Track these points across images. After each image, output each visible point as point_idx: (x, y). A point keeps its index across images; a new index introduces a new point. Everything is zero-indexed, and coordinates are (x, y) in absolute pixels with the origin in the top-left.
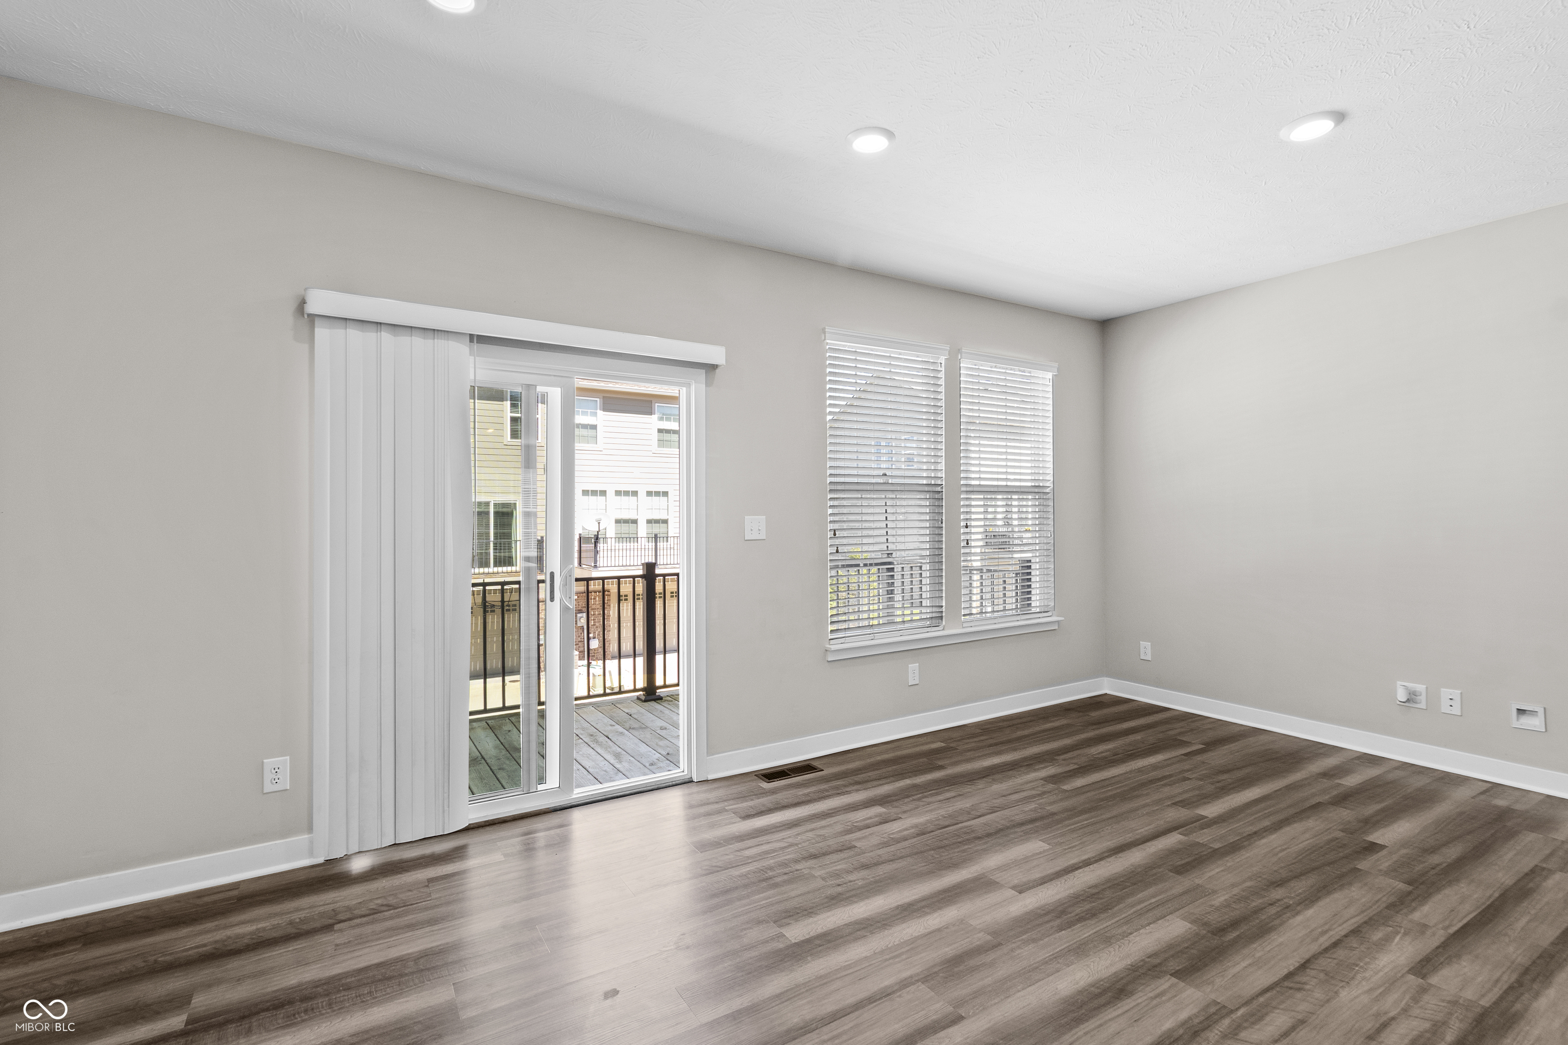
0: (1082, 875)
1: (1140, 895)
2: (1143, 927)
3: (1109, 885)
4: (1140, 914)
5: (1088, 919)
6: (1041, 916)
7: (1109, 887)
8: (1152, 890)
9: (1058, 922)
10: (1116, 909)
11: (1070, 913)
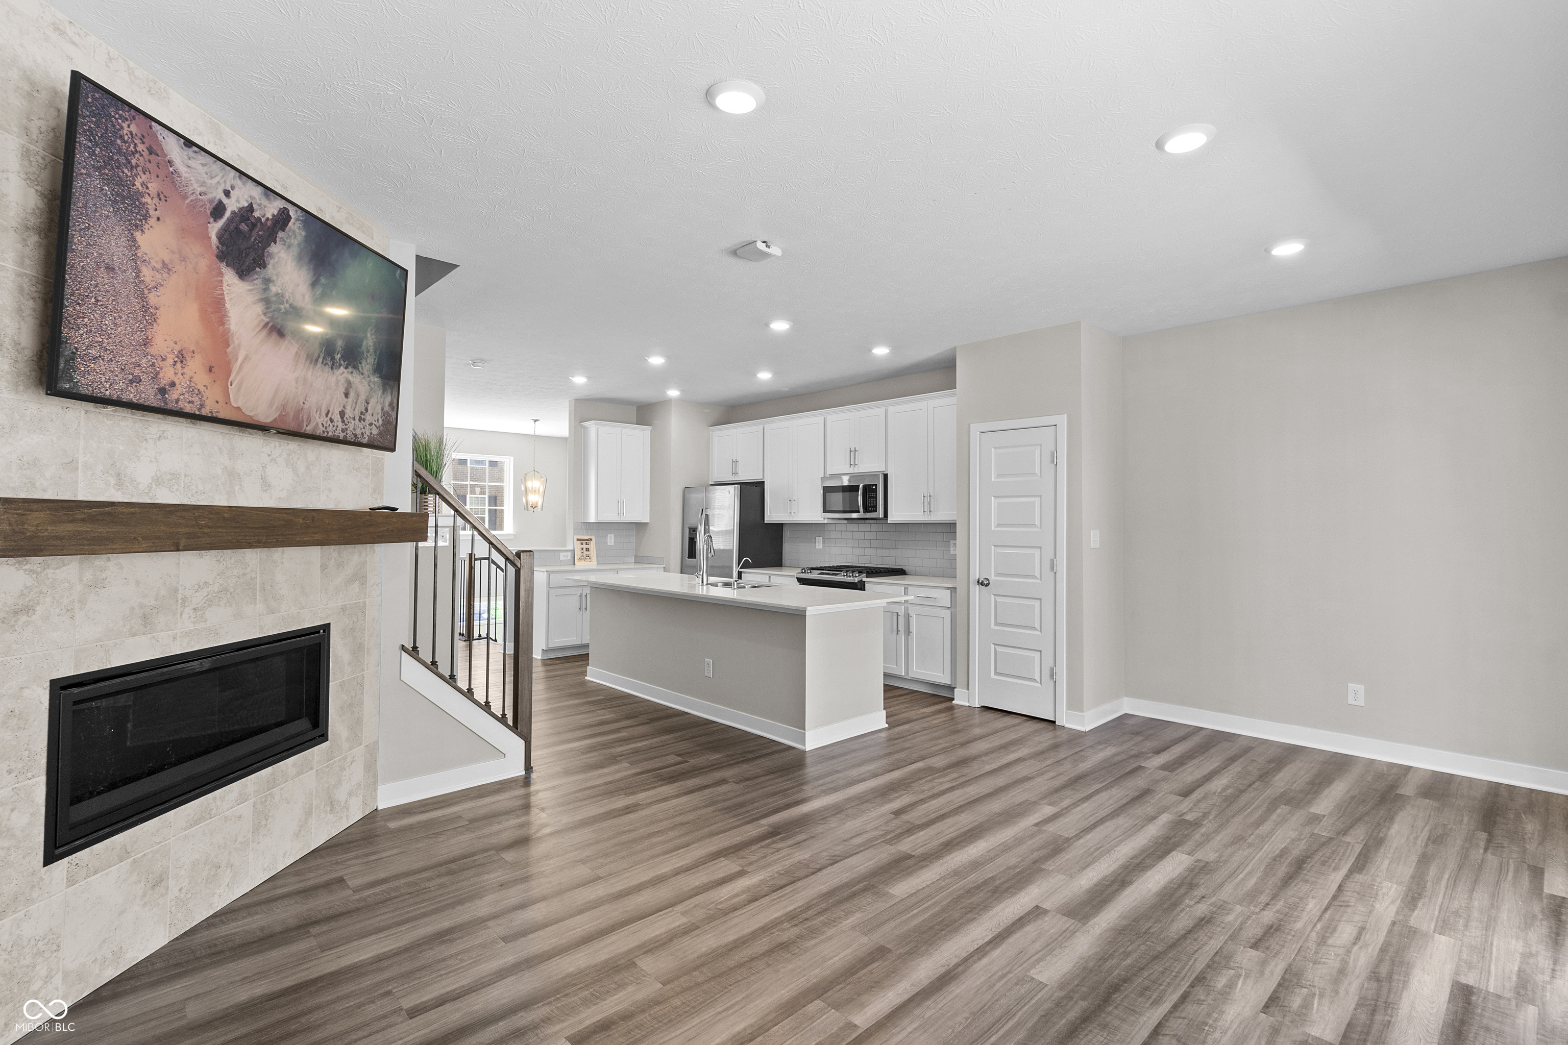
0: (984, 934)
1: (927, 915)
2: (928, 886)
3: (957, 924)
4: (929, 897)
5: (972, 888)
6: (1011, 887)
7: (956, 921)
8: (915, 922)
9: (997, 883)
10: (950, 899)
11: (988, 891)
